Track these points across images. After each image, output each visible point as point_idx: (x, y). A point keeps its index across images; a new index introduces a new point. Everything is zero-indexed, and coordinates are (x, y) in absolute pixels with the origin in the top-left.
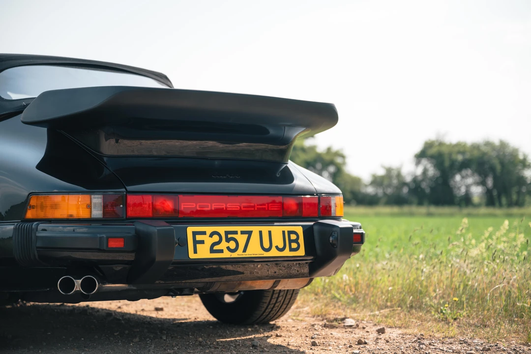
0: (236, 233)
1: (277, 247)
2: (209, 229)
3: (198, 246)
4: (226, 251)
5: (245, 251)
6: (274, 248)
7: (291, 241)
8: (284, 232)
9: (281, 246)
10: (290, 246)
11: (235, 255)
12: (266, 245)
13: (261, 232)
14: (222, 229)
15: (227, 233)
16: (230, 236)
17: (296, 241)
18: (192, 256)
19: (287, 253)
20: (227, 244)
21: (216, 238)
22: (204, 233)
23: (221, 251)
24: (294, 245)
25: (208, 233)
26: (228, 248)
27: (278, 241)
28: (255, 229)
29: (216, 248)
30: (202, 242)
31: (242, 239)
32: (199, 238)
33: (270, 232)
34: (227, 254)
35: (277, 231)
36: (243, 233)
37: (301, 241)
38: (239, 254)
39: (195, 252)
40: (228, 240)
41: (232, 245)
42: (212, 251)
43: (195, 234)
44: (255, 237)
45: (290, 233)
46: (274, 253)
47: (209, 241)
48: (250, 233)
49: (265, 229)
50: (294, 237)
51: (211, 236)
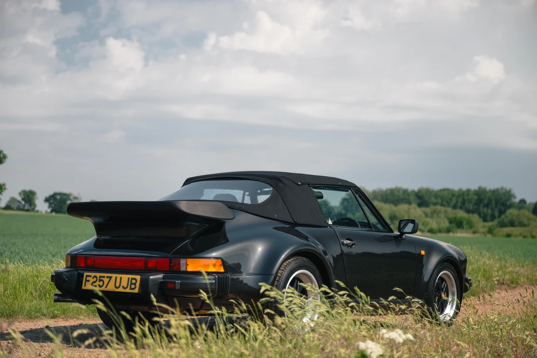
0: (104, 277)
1: (123, 287)
2: (93, 274)
3: (87, 282)
4: (98, 286)
5: (106, 287)
6: (121, 287)
7: (132, 284)
8: (129, 278)
9: (125, 286)
10: (131, 286)
11: (101, 289)
12: (118, 285)
13: (116, 278)
14: (98, 275)
15: (100, 277)
16: (101, 279)
17: (135, 284)
18: (83, 288)
19: (128, 290)
20: (99, 283)
21: (95, 279)
22: (90, 276)
23: (95, 286)
24: (133, 286)
25: (92, 277)
26: (99, 285)
27: (124, 283)
28: (114, 276)
29: (94, 284)
30: (89, 281)
31: (106, 280)
32: (88, 278)
33: (121, 278)
34: (98, 288)
35: (125, 277)
36: (107, 277)
37: (138, 284)
38: (103, 289)
39: (85, 286)
40: (100, 281)
41: (101, 283)
42: (92, 286)
43: (87, 276)
44: (113, 280)
45: (132, 279)
46: (121, 290)
47: (92, 280)
48: (110, 278)
49: (119, 276)
50: (134, 281)
51: (93, 278)
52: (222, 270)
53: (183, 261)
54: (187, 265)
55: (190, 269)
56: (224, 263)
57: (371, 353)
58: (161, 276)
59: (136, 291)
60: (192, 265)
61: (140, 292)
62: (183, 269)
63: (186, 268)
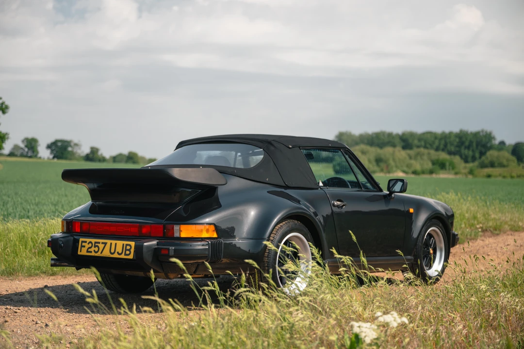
0: (99, 243)
1: (118, 253)
2: (88, 240)
3: (82, 248)
4: (93, 252)
5: (101, 253)
6: (116, 253)
7: (126, 250)
8: (123, 244)
9: (120, 252)
10: (125, 252)
11: (96, 255)
12: (113, 251)
13: (111, 244)
14: (93, 241)
15: (95, 243)
16: (96, 244)
17: (129, 250)
18: (79, 253)
19: (123, 256)
20: (94, 249)
21: (90, 245)
22: (86, 242)
23: (91, 252)
24: (128, 252)
25: (88, 242)
26: (94, 251)
27: (119, 249)
28: (109, 242)
29: (89, 250)
30: (84, 246)
31: (101, 246)
32: (84, 244)
33: (116, 244)
34: (93, 254)
35: (120, 243)
36: (102, 243)
37: (132, 250)
38: (98, 254)
39: (81, 252)
40: (95, 247)
41: (96, 249)
42: (88, 252)
43: (82, 242)
44: (108, 246)
45: (127, 245)
46: (116, 256)
47: (87, 246)
48: (105, 244)
49: (114, 242)
50: (128, 247)
51: (88, 244)
52: (215, 235)
53: (176, 228)
54: (180, 231)
55: (183, 235)
56: (217, 229)
57: (365, 337)
58: (155, 242)
59: (131, 257)
60: (186, 231)
61: (135, 258)
62: (176, 235)
63: (180, 234)
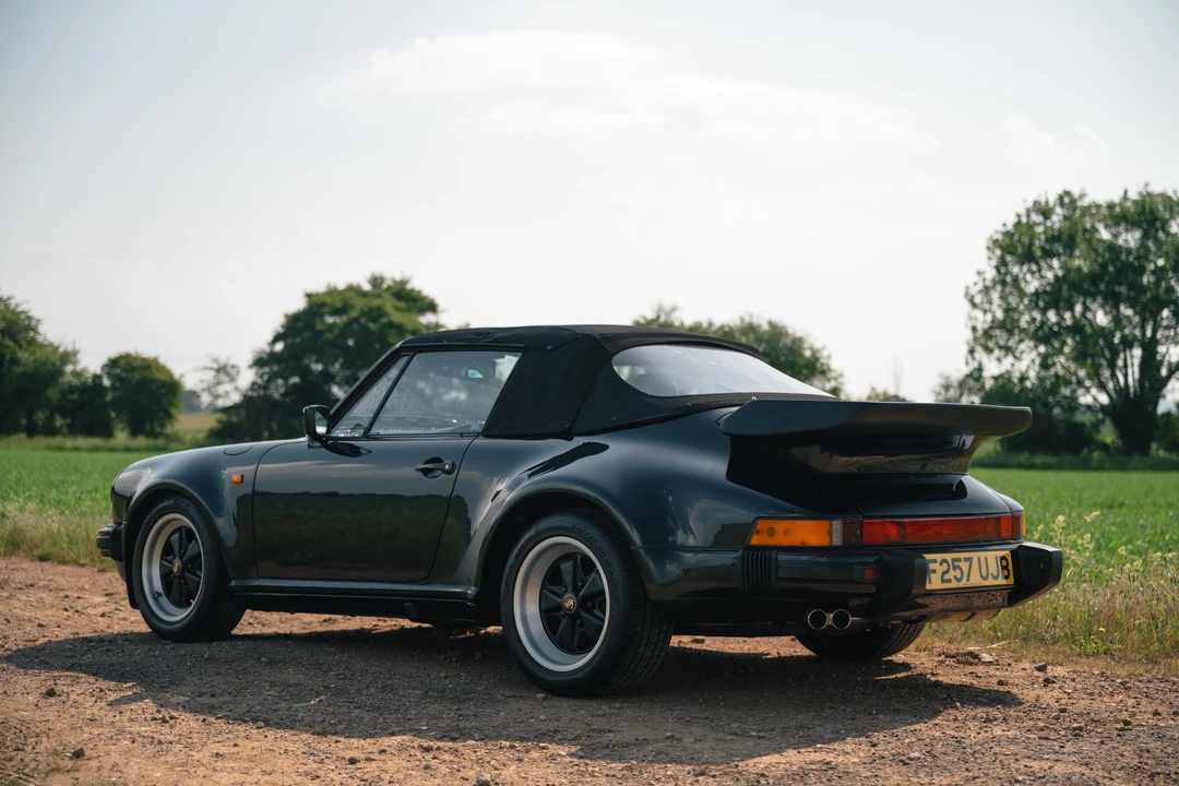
0: (960, 560)
1: (992, 575)
2: (939, 557)
3: (933, 575)
4: (953, 580)
5: (968, 580)
6: (990, 576)
7: (1003, 568)
8: (997, 558)
9: (995, 574)
10: (1002, 573)
11: (961, 585)
12: (984, 574)
13: (979, 559)
14: (949, 556)
15: (954, 560)
16: (956, 564)
17: (1007, 568)
18: (929, 586)
19: (1000, 582)
20: (954, 573)
21: (945, 566)
22: (935, 561)
23: (949, 581)
24: (1005, 573)
25: (939, 562)
26: (955, 577)
27: (993, 568)
28: (974, 555)
29: (946, 577)
30: (935, 571)
31: (964, 566)
32: (933, 566)
33: (986, 559)
34: (954, 584)
35: (992, 556)
36: (966, 560)
37: (1011, 567)
38: (963, 584)
39: (931, 582)
40: (955, 568)
41: (958, 573)
42: (943, 581)
43: (929, 562)
44: (975, 562)
45: (1001, 558)
46: (991, 582)
47: (940, 570)
48: (971, 561)
49: (982, 554)
50: (1005, 563)
51: (941, 564)
59: (1011, 581)
